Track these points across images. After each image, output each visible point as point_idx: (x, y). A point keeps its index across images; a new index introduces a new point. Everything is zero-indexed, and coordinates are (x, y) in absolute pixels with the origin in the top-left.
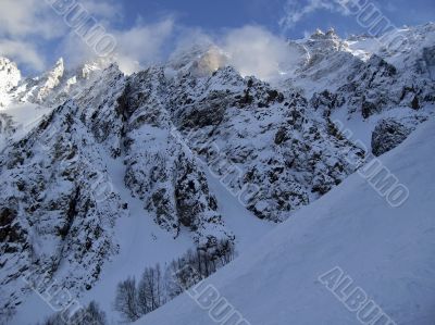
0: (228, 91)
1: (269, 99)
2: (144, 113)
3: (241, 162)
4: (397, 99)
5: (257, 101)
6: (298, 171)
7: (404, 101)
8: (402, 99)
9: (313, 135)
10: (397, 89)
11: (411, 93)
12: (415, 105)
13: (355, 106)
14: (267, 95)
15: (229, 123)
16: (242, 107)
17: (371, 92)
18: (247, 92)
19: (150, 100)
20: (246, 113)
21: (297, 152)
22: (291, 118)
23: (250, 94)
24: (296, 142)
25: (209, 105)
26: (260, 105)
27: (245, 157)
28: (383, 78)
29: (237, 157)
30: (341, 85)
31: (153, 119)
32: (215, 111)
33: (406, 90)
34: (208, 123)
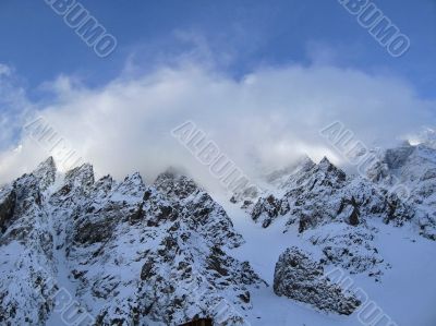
0: (124, 203)
1: (160, 217)
2: (18, 226)
3: (105, 297)
4: (333, 213)
5: (148, 217)
6: (154, 319)
7: (342, 214)
8: (339, 212)
9: (181, 272)
10: (335, 200)
11: (350, 206)
12: (353, 220)
13: (294, 217)
14: (159, 211)
15: (116, 243)
16: (133, 223)
17: (308, 203)
18: (141, 206)
19: (30, 211)
20: (135, 232)
21: (159, 294)
22: (163, 247)
23: (144, 209)
24: (160, 279)
25: (103, 218)
26: (150, 223)
27: (109, 291)
28: (323, 187)
29: (102, 290)
30: (290, 189)
31: (24, 234)
32: (107, 225)
33: (344, 203)
34: (98, 239)
